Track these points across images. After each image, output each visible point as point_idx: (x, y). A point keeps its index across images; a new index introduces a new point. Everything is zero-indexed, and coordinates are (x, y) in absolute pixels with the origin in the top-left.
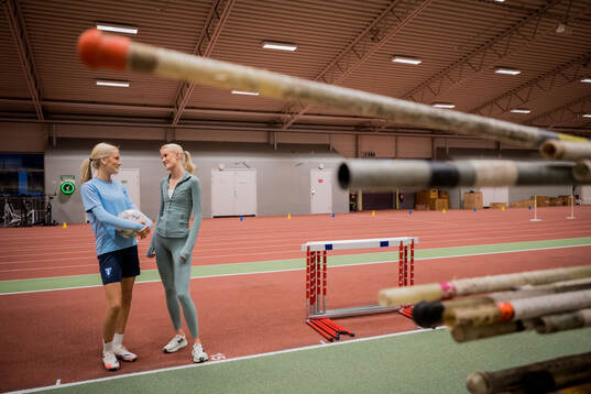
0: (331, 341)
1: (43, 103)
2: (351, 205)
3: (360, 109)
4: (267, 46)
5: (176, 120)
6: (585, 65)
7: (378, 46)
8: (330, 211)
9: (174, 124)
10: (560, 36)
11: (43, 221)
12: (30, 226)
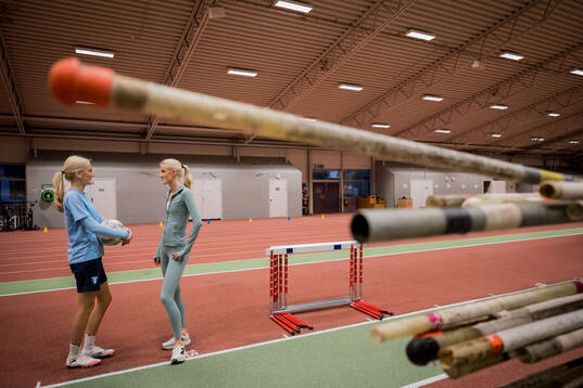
0: (293, 334)
1: (24, 118)
2: (304, 210)
3: (364, 149)
4: (231, 72)
5: (149, 136)
6: (494, 94)
7: (327, 74)
8: (286, 215)
9: (148, 139)
10: (475, 70)
11: (25, 225)
12: (12, 230)
